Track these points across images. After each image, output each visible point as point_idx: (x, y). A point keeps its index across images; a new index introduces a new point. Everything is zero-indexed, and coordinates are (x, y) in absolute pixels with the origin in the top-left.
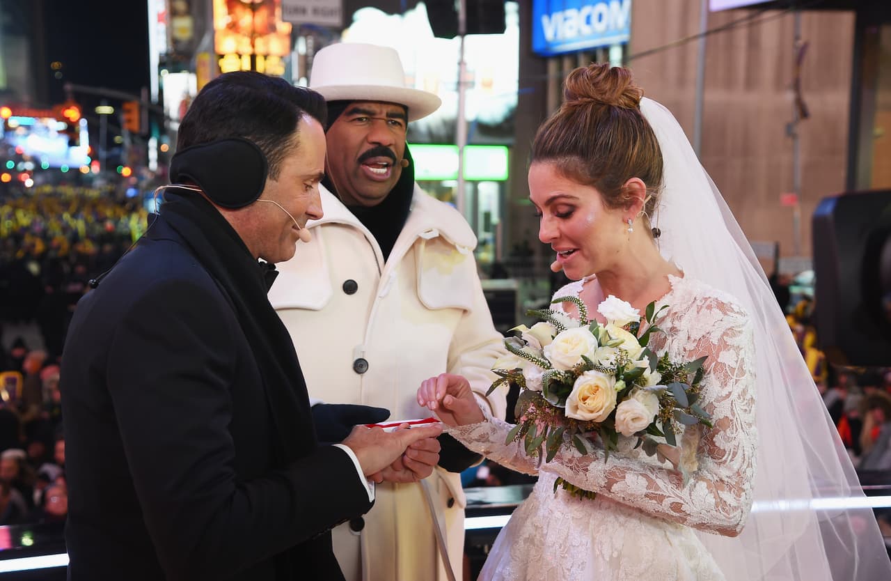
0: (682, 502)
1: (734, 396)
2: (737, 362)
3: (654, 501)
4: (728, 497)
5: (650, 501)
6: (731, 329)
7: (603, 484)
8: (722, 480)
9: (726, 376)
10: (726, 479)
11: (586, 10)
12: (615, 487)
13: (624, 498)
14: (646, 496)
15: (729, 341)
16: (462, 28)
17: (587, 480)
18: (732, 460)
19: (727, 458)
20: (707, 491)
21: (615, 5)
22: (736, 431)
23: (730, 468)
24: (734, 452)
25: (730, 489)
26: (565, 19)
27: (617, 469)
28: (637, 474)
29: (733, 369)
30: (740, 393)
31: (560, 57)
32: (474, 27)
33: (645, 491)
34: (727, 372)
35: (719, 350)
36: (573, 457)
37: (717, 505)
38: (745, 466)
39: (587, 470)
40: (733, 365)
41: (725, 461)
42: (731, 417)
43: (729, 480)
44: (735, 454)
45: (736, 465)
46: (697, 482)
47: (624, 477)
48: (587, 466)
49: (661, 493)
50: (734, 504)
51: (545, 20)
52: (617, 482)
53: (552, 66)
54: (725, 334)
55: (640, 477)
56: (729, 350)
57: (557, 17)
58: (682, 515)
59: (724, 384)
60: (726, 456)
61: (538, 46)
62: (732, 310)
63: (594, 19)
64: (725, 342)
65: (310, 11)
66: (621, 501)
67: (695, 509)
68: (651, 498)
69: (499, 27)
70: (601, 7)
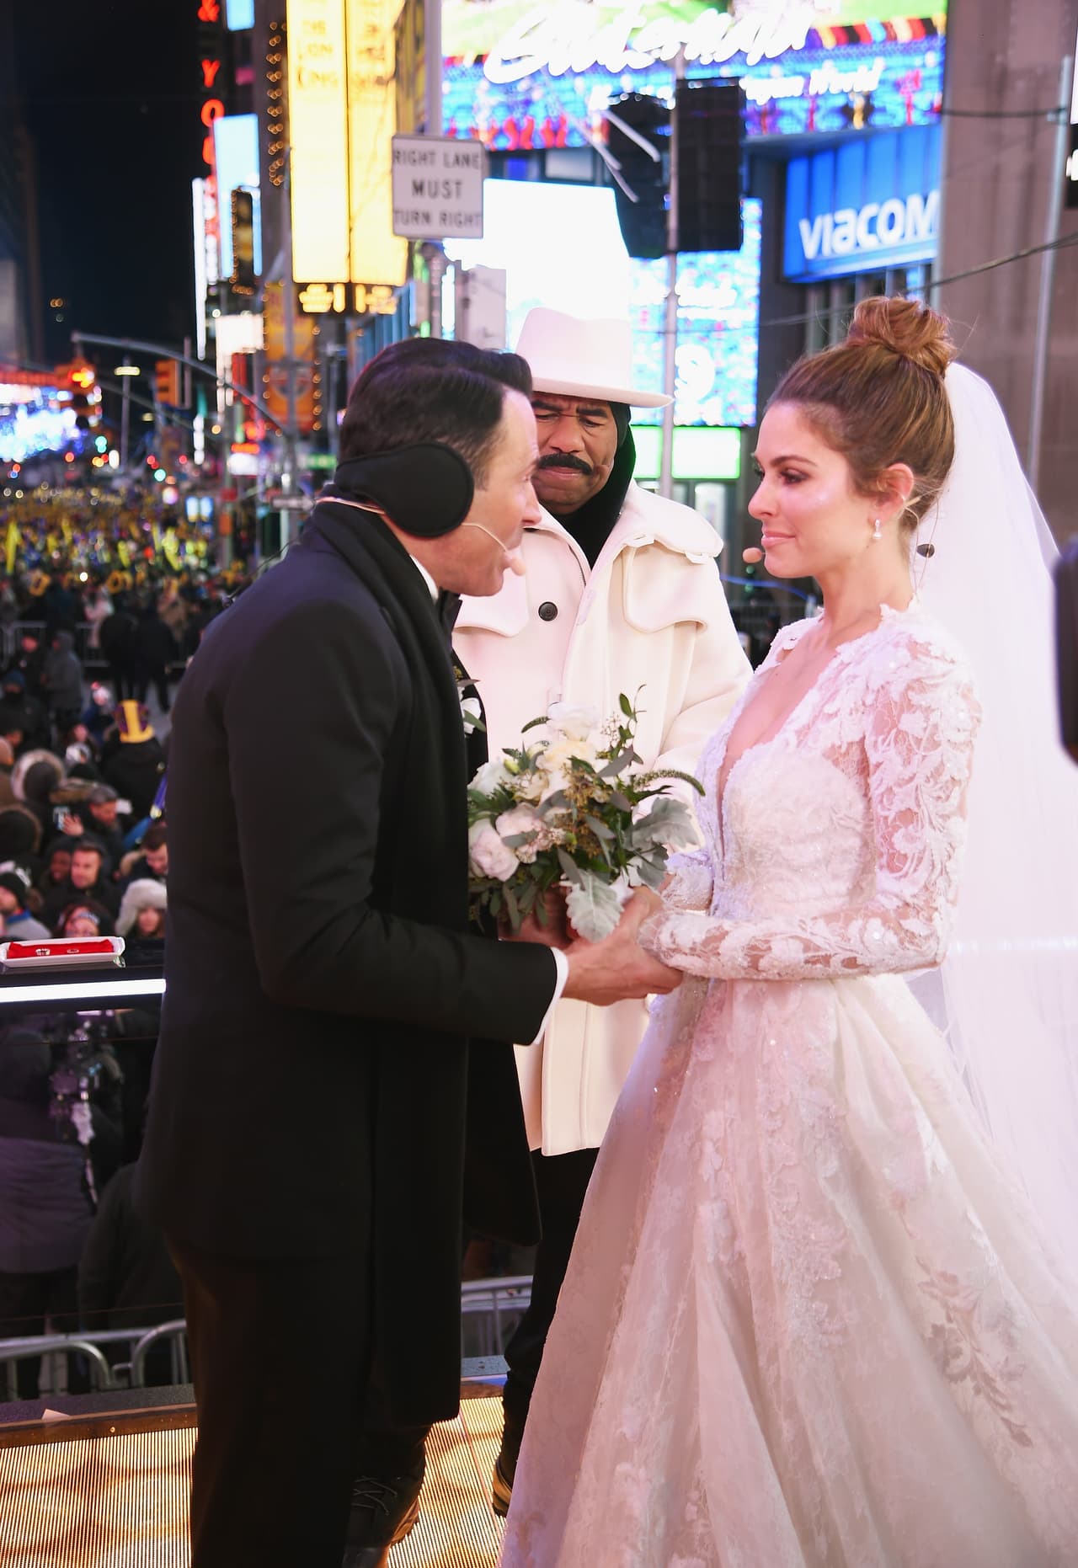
0: (854, 955)
1: (919, 780)
2: (925, 729)
3: (819, 966)
4: (913, 924)
5: (814, 967)
6: (919, 680)
7: (745, 964)
8: (907, 904)
9: (910, 750)
10: (910, 901)
11: (869, 211)
12: (763, 963)
13: (779, 974)
14: (807, 962)
15: (915, 698)
16: (673, 242)
17: (723, 966)
18: (915, 870)
19: (909, 868)
20: (883, 929)
21: (915, 201)
22: (922, 828)
23: (914, 883)
24: (918, 857)
25: (918, 912)
26: (836, 225)
27: (757, 940)
28: (783, 939)
29: (919, 741)
30: (929, 775)
31: (826, 284)
32: (692, 242)
33: (802, 956)
34: (910, 745)
35: (902, 711)
36: (694, 943)
37: (901, 942)
38: (934, 877)
39: (719, 954)
40: (919, 733)
41: (907, 873)
42: (915, 809)
43: (916, 901)
44: (920, 860)
45: (922, 875)
46: (867, 922)
47: (769, 949)
48: (718, 948)
49: (823, 954)
50: (924, 932)
51: (804, 226)
52: (762, 957)
53: (814, 299)
54: (909, 688)
55: (791, 941)
56: (914, 712)
57: (823, 222)
58: (861, 969)
59: (907, 762)
60: (907, 866)
61: (792, 267)
62: (927, 653)
63: (882, 224)
64: (910, 700)
65: (436, 218)
66: (777, 978)
67: (874, 957)
68: (814, 963)
69: (730, 240)
70: (894, 206)
